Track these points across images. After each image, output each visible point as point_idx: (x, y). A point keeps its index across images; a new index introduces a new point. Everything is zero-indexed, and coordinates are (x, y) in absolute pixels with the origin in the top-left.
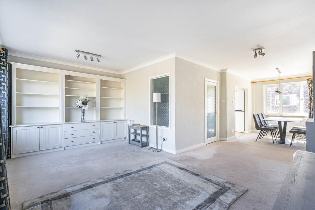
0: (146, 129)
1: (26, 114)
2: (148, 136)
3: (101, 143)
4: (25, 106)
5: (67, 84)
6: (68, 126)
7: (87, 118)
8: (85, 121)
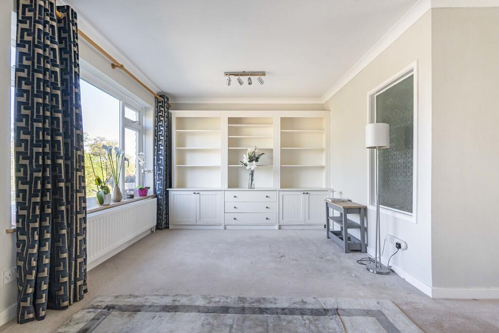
0: (360, 213)
1: (190, 175)
2: (366, 229)
3: (280, 229)
4: (188, 164)
5: (231, 131)
6: (230, 194)
7: (257, 183)
8: (254, 188)
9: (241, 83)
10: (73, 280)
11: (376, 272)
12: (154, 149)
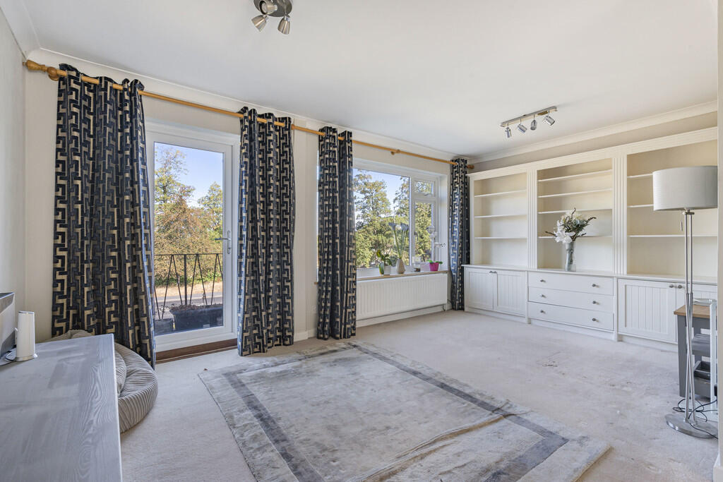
1: (495, 250)
3: (619, 340)
5: (543, 189)
6: (537, 277)
7: (581, 264)
8: (575, 271)
9: (523, 129)
10: (343, 322)
11: (680, 428)
12: (449, 221)
